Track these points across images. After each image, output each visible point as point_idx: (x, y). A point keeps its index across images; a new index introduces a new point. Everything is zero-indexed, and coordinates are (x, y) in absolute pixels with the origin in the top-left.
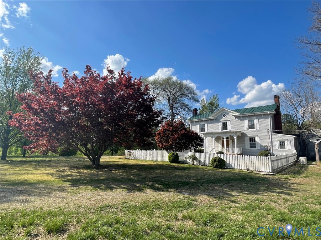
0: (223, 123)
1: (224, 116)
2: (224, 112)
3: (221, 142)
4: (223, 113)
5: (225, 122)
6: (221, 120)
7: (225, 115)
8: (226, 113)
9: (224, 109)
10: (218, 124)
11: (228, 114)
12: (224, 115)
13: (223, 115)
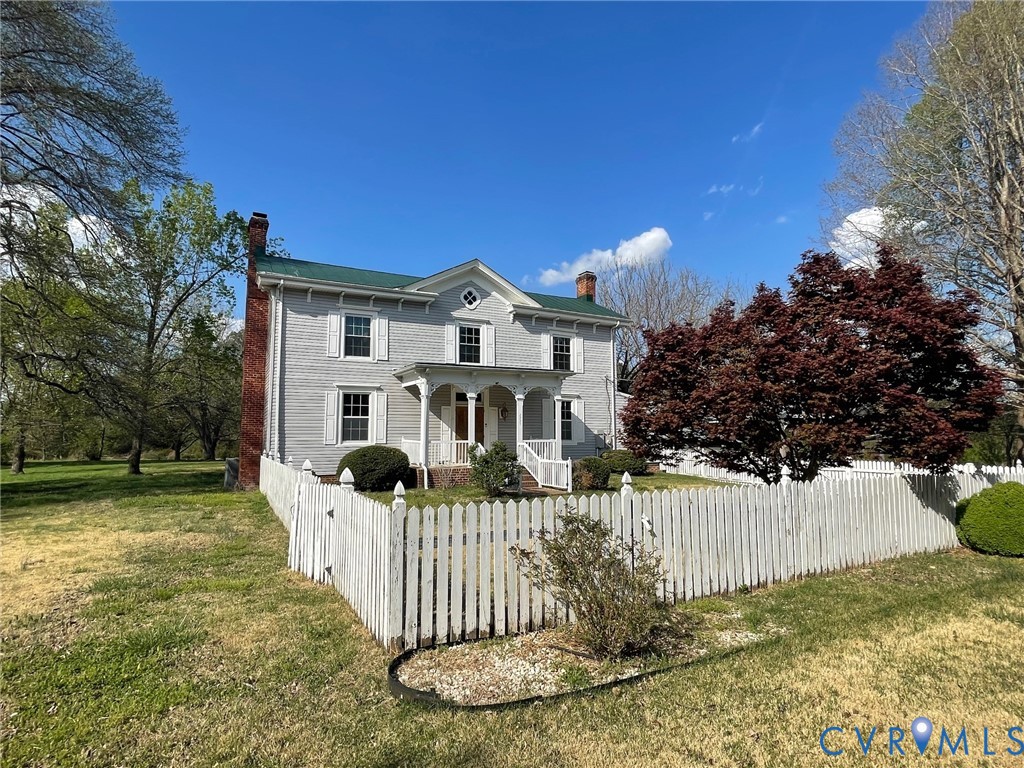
0: (462, 331)
1: (470, 298)
2: (471, 284)
3: (450, 411)
4: (464, 287)
5: (473, 326)
6: (455, 314)
7: (475, 299)
8: (478, 289)
9: (481, 268)
11: (485, 295)
12: (470, 293)
13: (465, 292)
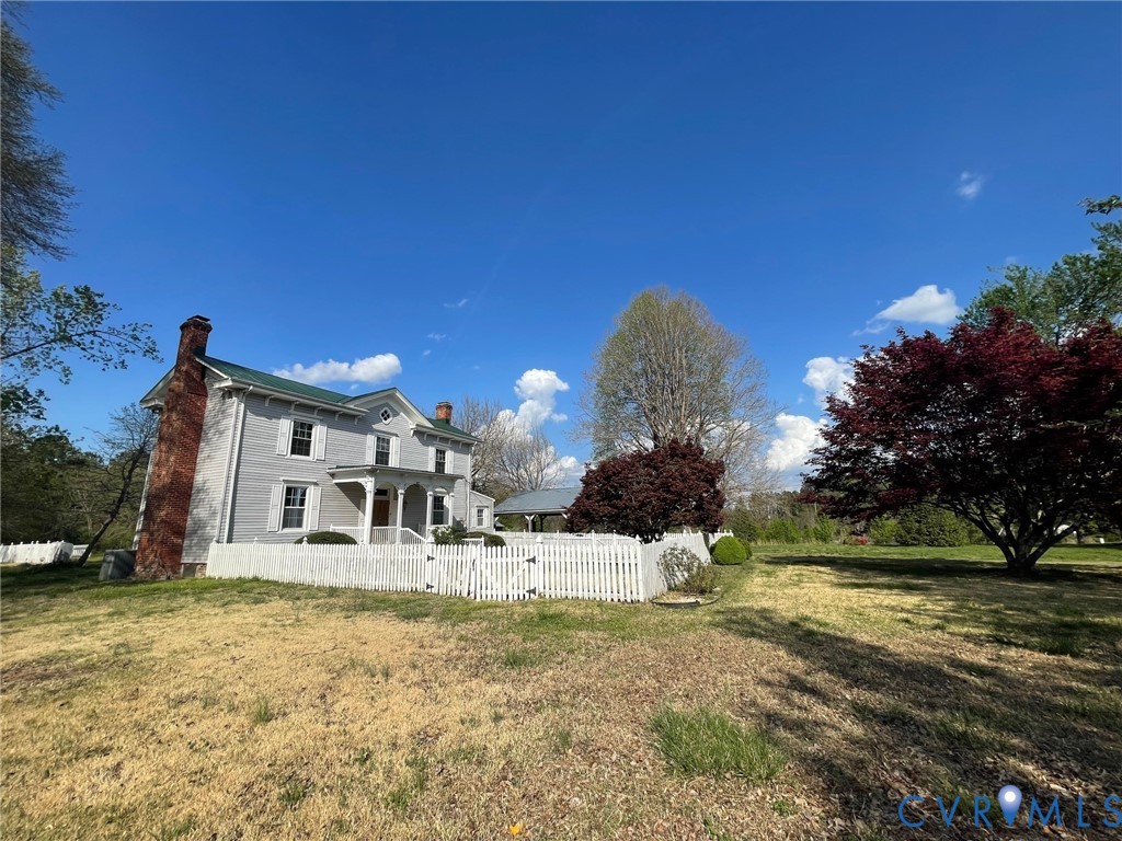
0: (378, 439)
1: (386, 416)
2: (387, 405)
4: (382, 406)
5: (386, 437)
6: (375, 426)
7: (389, 416)
8: (391, 409)
9: (398, 394)
10: (362, 436)
11: (396, 414)
12: (386, 412)
13: (383, 411)
